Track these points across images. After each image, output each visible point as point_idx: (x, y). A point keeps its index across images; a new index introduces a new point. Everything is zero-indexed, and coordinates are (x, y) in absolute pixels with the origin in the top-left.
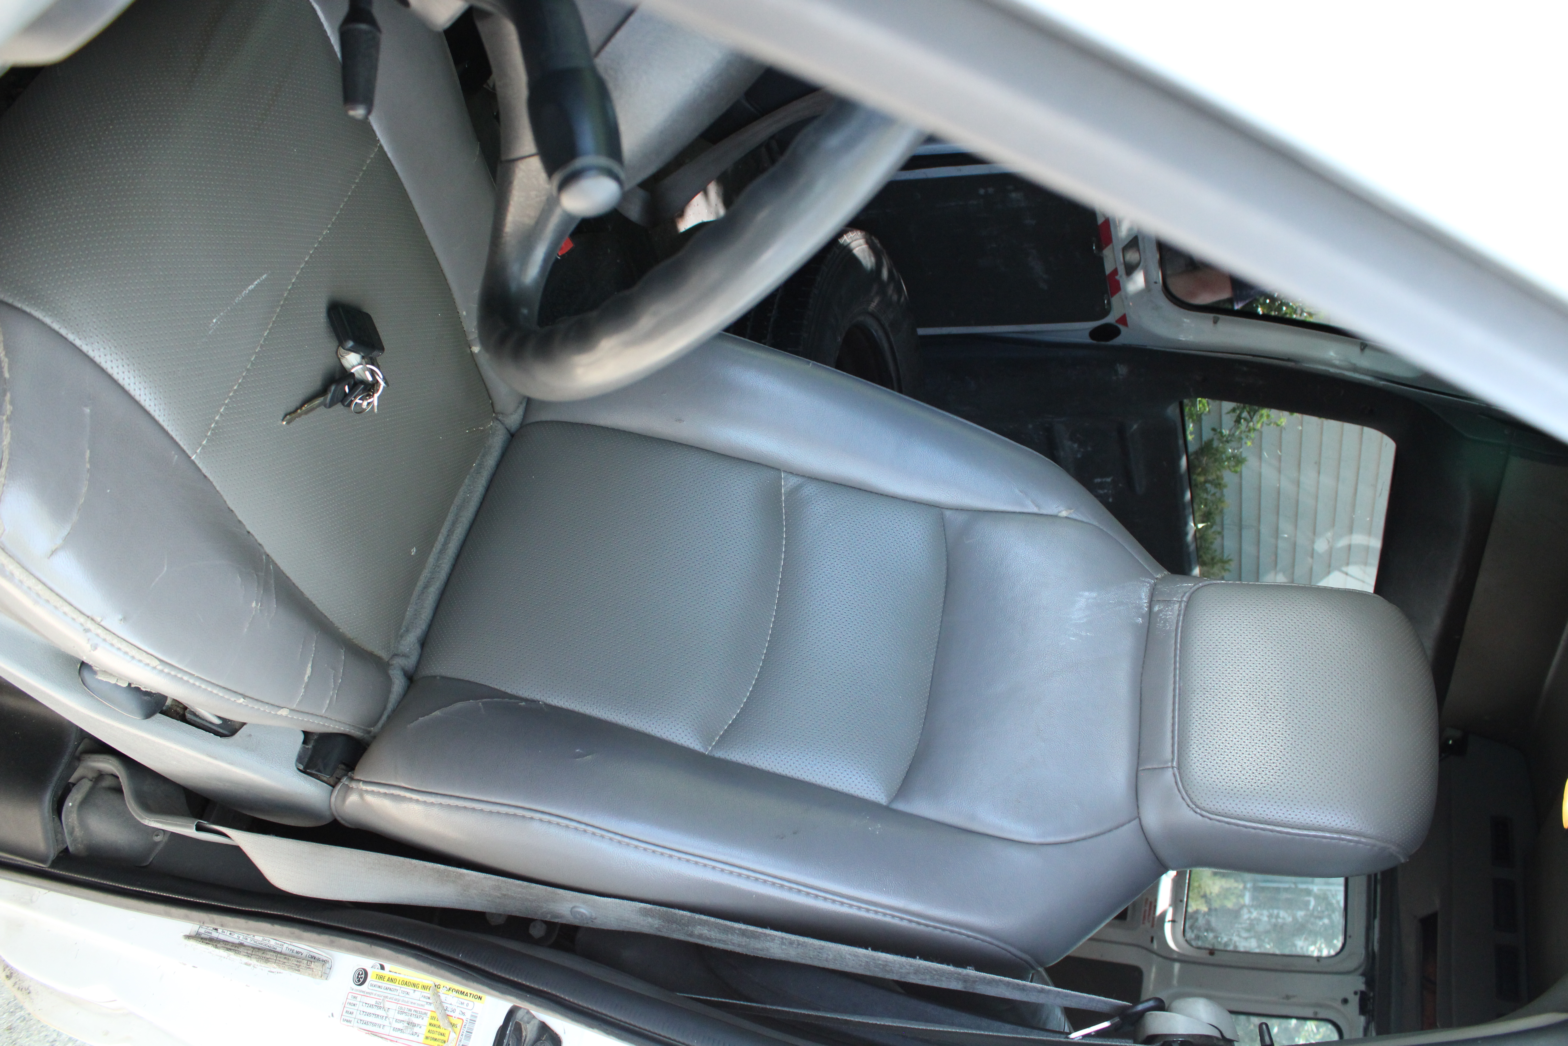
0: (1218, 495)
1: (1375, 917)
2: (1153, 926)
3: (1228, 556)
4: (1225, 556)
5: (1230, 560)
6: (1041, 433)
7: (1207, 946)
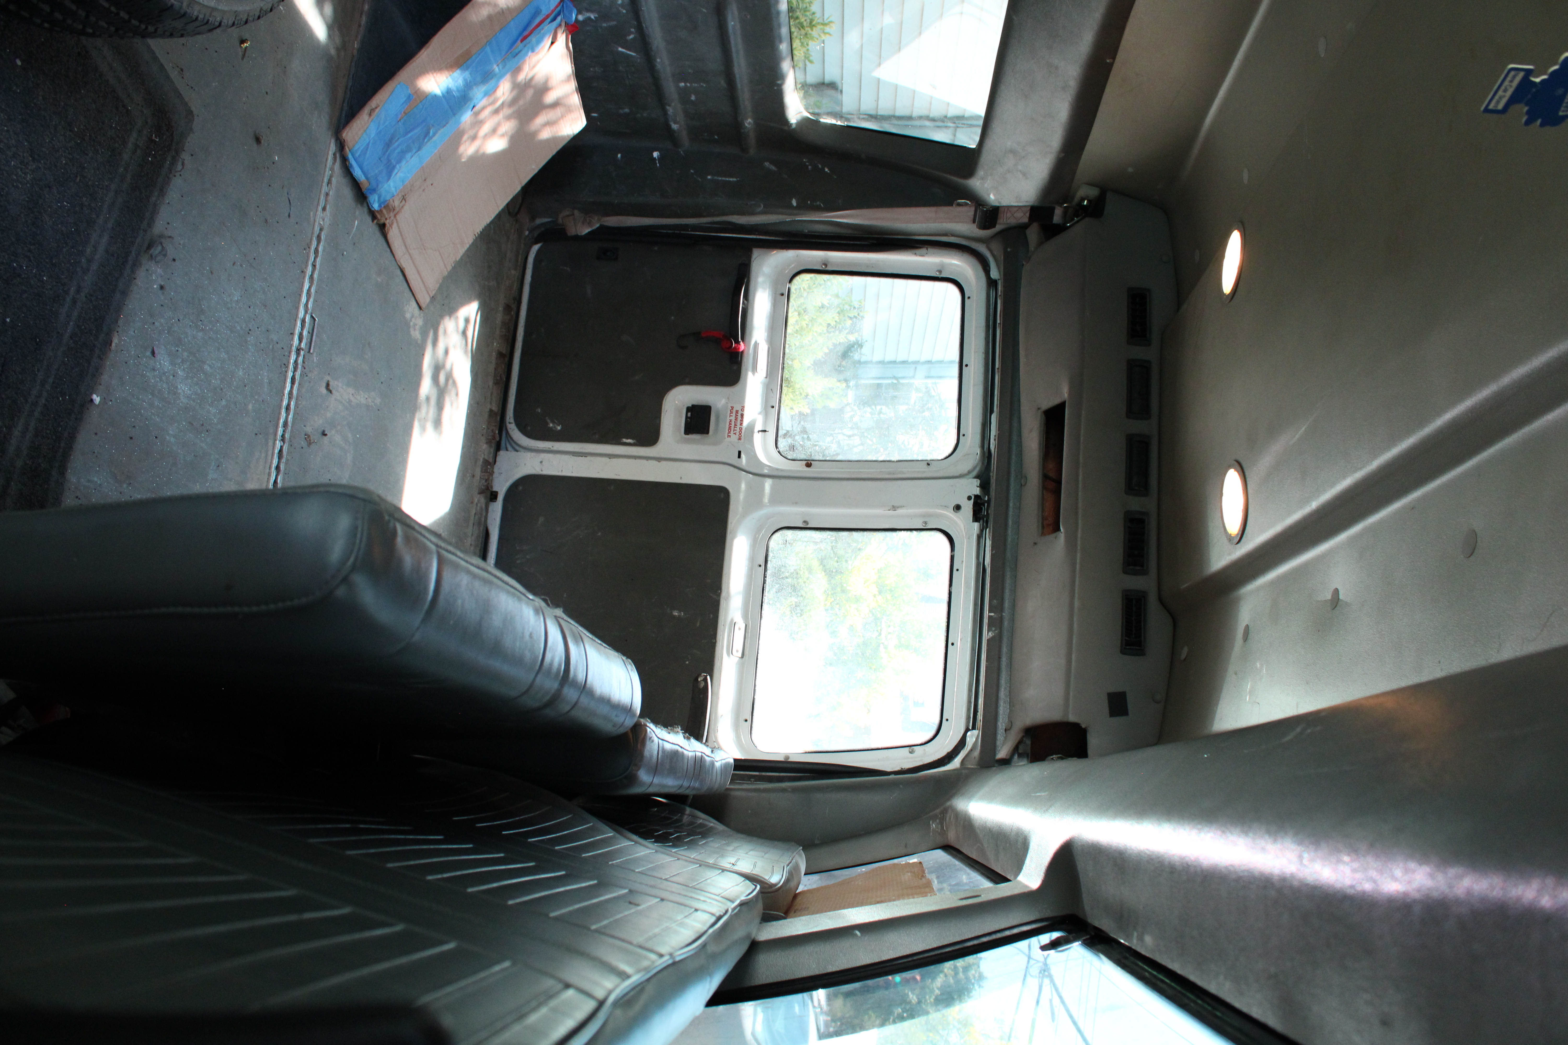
1: (992, 412)
2: (740, 439)
3: (828, 18)
4: (826, 16)
5: (831, 22)
7: (803, 457)
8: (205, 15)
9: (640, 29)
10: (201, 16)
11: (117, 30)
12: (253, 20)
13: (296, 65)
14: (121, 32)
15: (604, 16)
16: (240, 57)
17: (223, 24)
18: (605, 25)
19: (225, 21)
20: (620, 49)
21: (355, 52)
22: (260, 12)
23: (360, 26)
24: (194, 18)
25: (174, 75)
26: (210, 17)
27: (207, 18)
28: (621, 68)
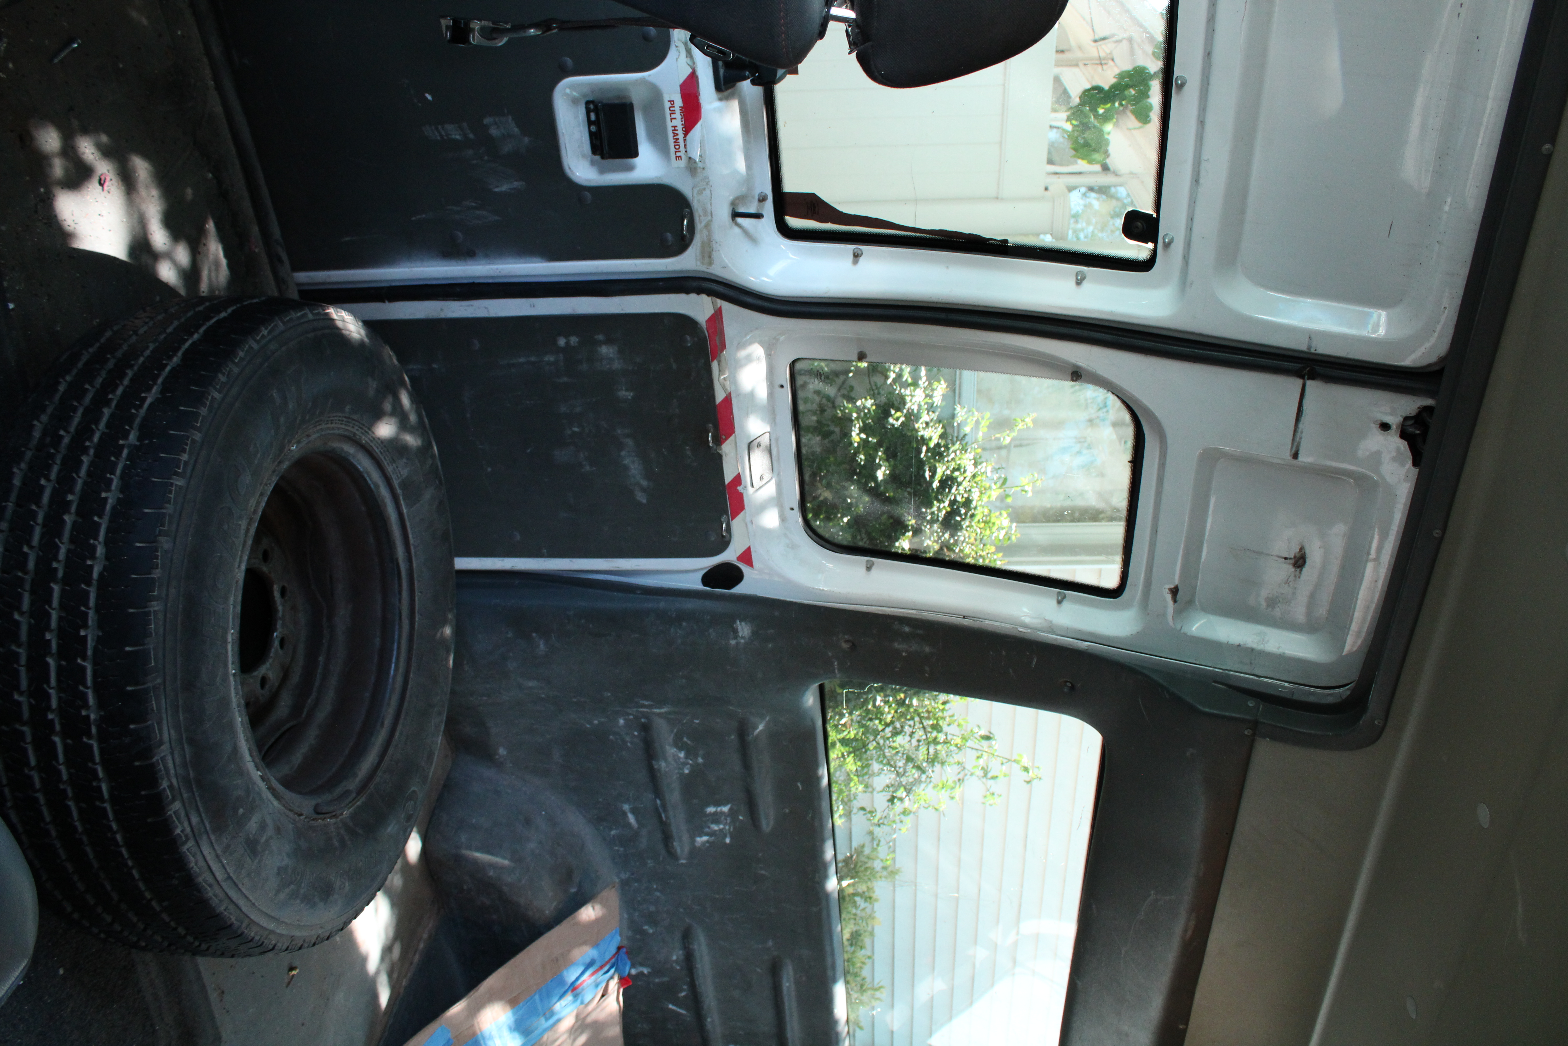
0: (868, 911)
3: (879, 983)
4: (876, 981)
5: (881, 987)
6: (636, 733)
8: (261, 936)
9: (693, 986)
10: (257, 938)
11: (170, 945)
12: (308, 947)
13: (340, 998)
14: (173, 948)
15: (657, 971)
16: (285, 985)
17: (276, 948)
18: (657, 980)
19: (279, 945)
20: (671, 1006)
21: (402, 990)
22: (317, 939)
23: (411, 964)
24: (250, 938)
25: (213, 996)
26: (266, 939)
27: (262, 939)
28: (669, 1026)
